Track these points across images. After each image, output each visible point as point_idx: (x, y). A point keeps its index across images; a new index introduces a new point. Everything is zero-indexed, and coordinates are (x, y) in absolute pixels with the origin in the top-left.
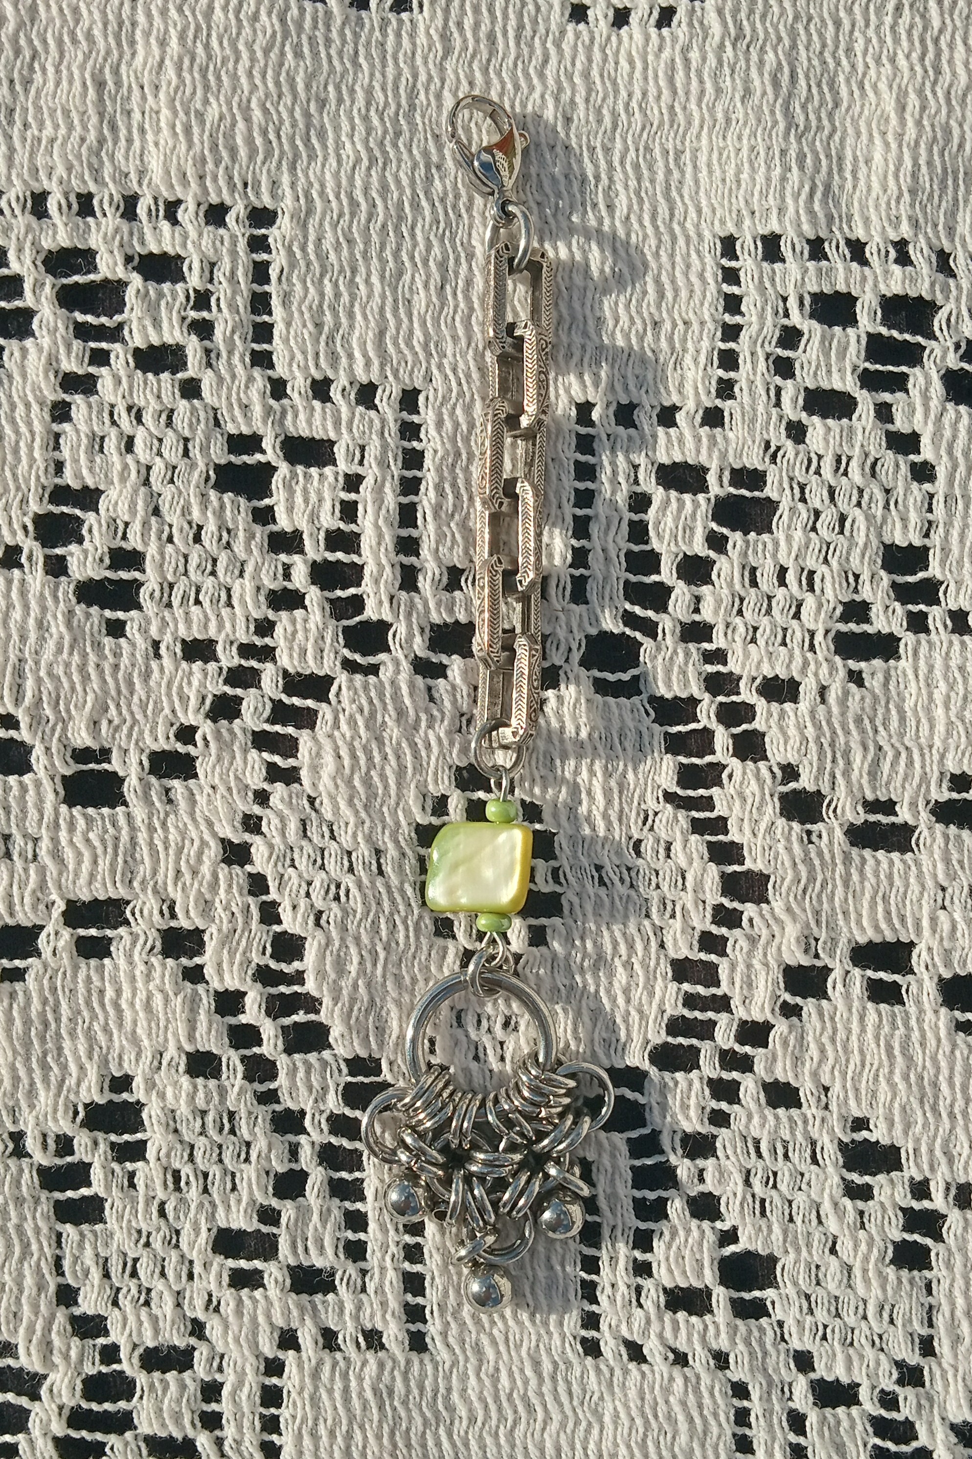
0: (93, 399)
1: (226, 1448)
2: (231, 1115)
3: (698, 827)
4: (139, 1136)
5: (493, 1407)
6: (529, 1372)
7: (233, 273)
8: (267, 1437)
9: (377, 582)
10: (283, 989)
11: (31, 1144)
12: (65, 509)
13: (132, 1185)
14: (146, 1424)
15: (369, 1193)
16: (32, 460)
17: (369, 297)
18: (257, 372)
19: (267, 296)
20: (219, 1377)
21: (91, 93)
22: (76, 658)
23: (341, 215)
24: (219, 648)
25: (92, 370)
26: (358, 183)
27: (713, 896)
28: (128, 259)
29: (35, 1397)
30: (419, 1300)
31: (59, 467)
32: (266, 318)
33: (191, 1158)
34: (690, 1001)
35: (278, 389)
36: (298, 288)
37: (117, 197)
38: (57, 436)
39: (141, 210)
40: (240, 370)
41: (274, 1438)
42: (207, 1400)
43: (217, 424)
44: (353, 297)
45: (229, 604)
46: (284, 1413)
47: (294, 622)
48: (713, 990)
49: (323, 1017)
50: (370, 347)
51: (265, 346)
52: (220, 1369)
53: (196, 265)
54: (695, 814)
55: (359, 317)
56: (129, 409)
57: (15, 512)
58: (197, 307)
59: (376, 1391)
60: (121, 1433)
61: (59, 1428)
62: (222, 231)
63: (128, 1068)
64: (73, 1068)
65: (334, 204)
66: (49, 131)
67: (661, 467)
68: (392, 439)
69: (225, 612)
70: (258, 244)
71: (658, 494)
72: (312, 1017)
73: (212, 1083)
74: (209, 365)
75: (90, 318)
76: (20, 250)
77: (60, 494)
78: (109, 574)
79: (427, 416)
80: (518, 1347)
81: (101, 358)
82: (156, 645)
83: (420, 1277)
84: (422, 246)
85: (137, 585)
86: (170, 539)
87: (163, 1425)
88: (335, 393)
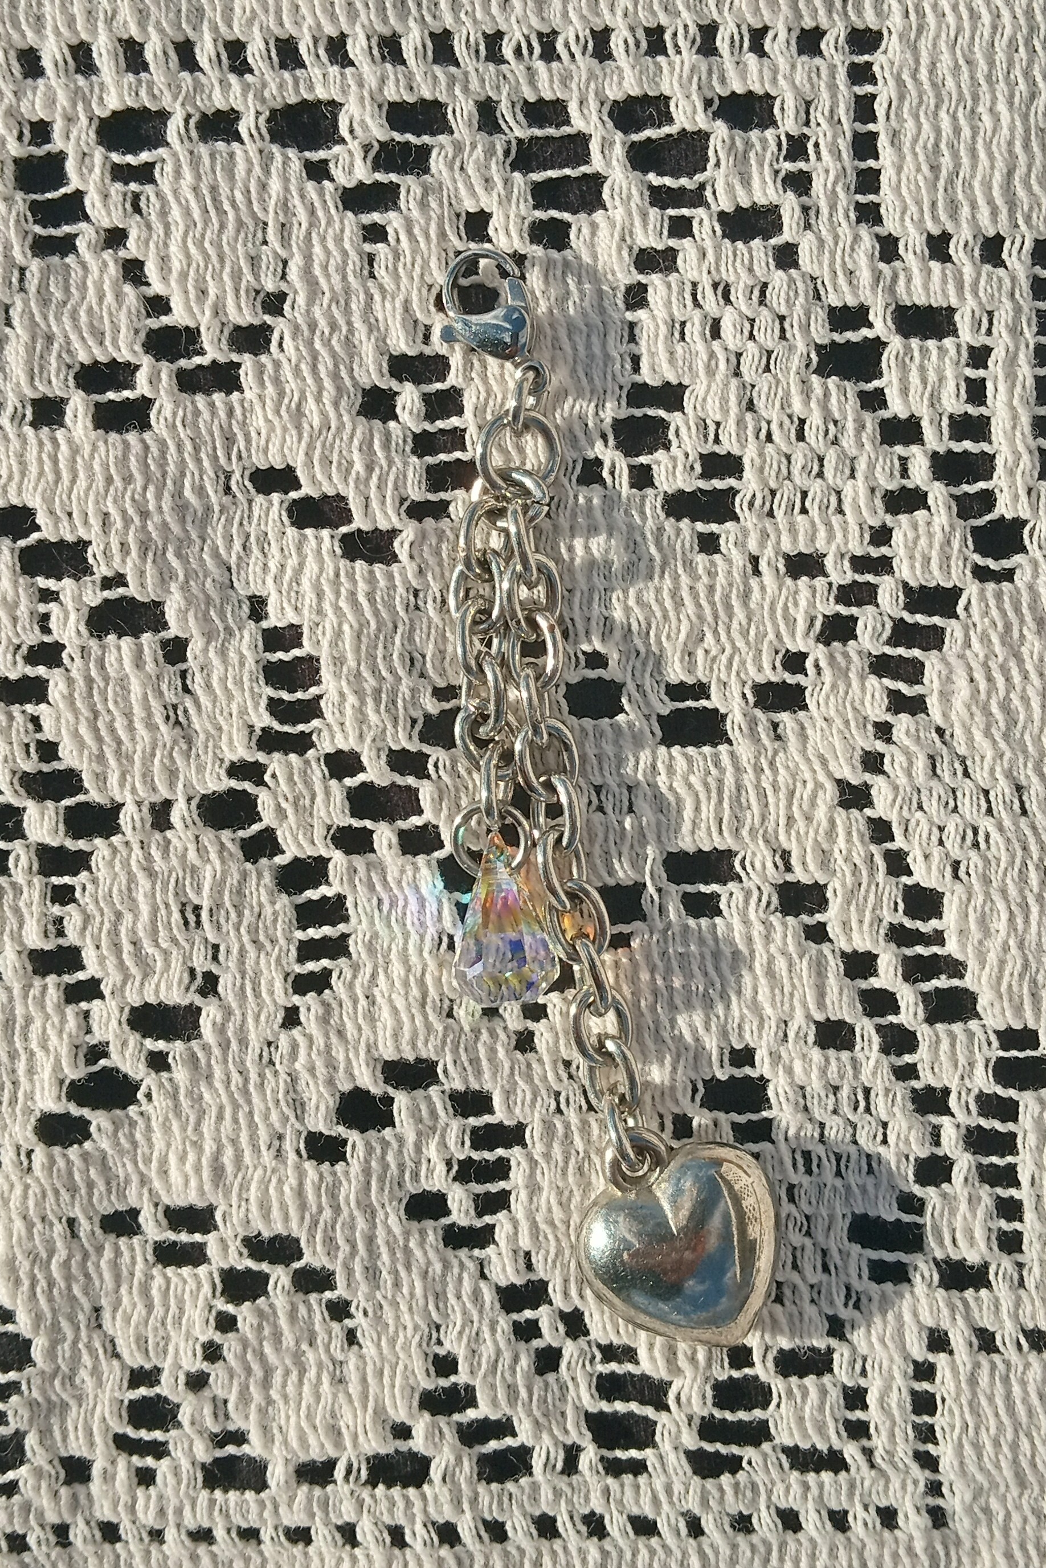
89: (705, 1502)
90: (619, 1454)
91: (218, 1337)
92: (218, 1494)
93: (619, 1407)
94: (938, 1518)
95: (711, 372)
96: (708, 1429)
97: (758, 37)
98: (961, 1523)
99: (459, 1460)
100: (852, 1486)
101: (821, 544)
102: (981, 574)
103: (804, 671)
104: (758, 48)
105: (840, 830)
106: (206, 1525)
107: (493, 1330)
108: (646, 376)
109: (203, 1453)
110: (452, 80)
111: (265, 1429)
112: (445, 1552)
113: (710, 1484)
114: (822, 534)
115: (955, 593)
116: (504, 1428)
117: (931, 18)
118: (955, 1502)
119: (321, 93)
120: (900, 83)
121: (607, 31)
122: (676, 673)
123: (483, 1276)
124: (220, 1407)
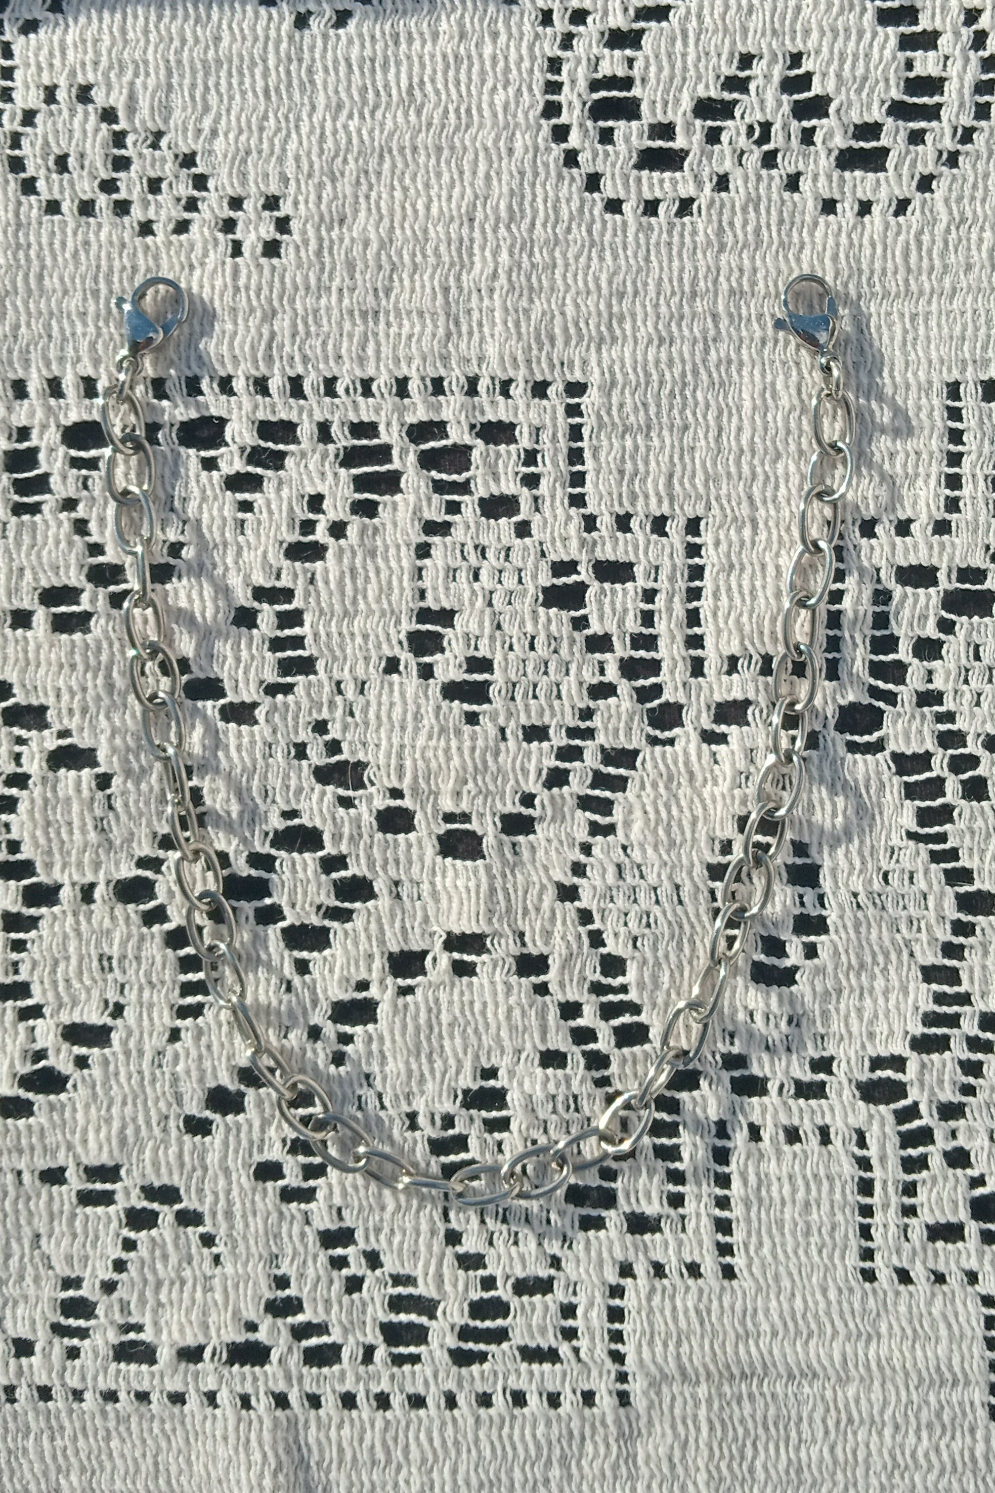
0: (448, 539)
1: (582, 1354)
2: (575, 1097)
3: (936, 857)
4: (504, 1113)
5: (791, 1325)
6: (819, 1297)
7: (554, 435)
8: (613, 1346)
9: (672, 672)
10: (611, 997)
11: (421, 1120)
12: (429, 627)
13: (500, 1151)
14: (518, 1338)
15: (685, 1155)
16: (402, 589)
17: (662, 448)
18: (573, 511)
19: (581, 450)
20: (574, 1300)
21: (439, 296)
22: (442, 743)
23: (638, 384)
24: (551, 732)
25: (448, 518)
26: (650, 357)
27: (952, 913)
28: (473, 427)
29: (432, 1316)
30: (728, 1239)
31: (422, 594)
32: (579, 468)
33: (546, 1131)
34: (940, 999)
35: (590, 523)
36: (605, 443)
37: (463, 380)
38: (420, 569)
39: (482, 387)
40: (559, 511)
41: (619, 1347)
42: (565, 1317)
43: (543, 554)
44: (648, 448)
45: (559, 697)
46: (626, 1327)
47: (609, 707)
48: (956, 989)
49: (643, 1018)
50: (661, 487)
51: (578, 490)
52: (575, 1293)
53: (526, 430)
54: (931, 846)
55: (653, 464)
56: (476, 547)
57: (392, 631)
58: (526, 464)
59: (698, 1311)
60: (499, 1343)
61: (452, 1342)
62: (545, 402)
63: (495, 1061)
64: (452, 1062)
65: (632, 376)
66: (405, 330)
67: (900, 570)
68: (680, 559)
69: (556, 703)
70: (573, 411)
71: (898, 591)
72: (635, 1019)
73: (560, 1072)
74: (537, 510)
75: (444, 476)
76: (388, 424)
77: (424, 615)
78: (467, 677)
79: (706, 538)
80: (809, 1278)
81: (454, 508)
82: (502, 730)
83: (729, 1222)
84: (702, 405)
85: (487, 683)
86: (511, 648)
87: (533, 1337)
88: (634, 524)
89: (460, 1384)
90: (402, 1350)
91: (124, 1256)
92: (123, 1365)
93: (403, 1317)
94: (624, 1399)
95: (472, 604)
96: (465, 1333)
97: (505, 387)
98: (639, 1401)
99: (290, 1349)
100: (564, 1374)
101: (546, 720)
102: (654, 741)
103: (533, 806)
104: (506, 393)
105: (559, 916)
106: (113, 1387)
107: (315, 1261)
108: (430, 602)
109: (114, 1337)
110: (301, 409)
111: (156, 1324)
112: (279, 1413)
113: (464, 1370)
114: (547, 713)
115: (636, 752)
116: (321, 1329)
117: (619, 376)
118: (636, 1387)
119: (214, 412)
120: (599, 417)
121: (406, 380)
122: (447, 805)
123: (308, 1223)
124: (125, 1307)
